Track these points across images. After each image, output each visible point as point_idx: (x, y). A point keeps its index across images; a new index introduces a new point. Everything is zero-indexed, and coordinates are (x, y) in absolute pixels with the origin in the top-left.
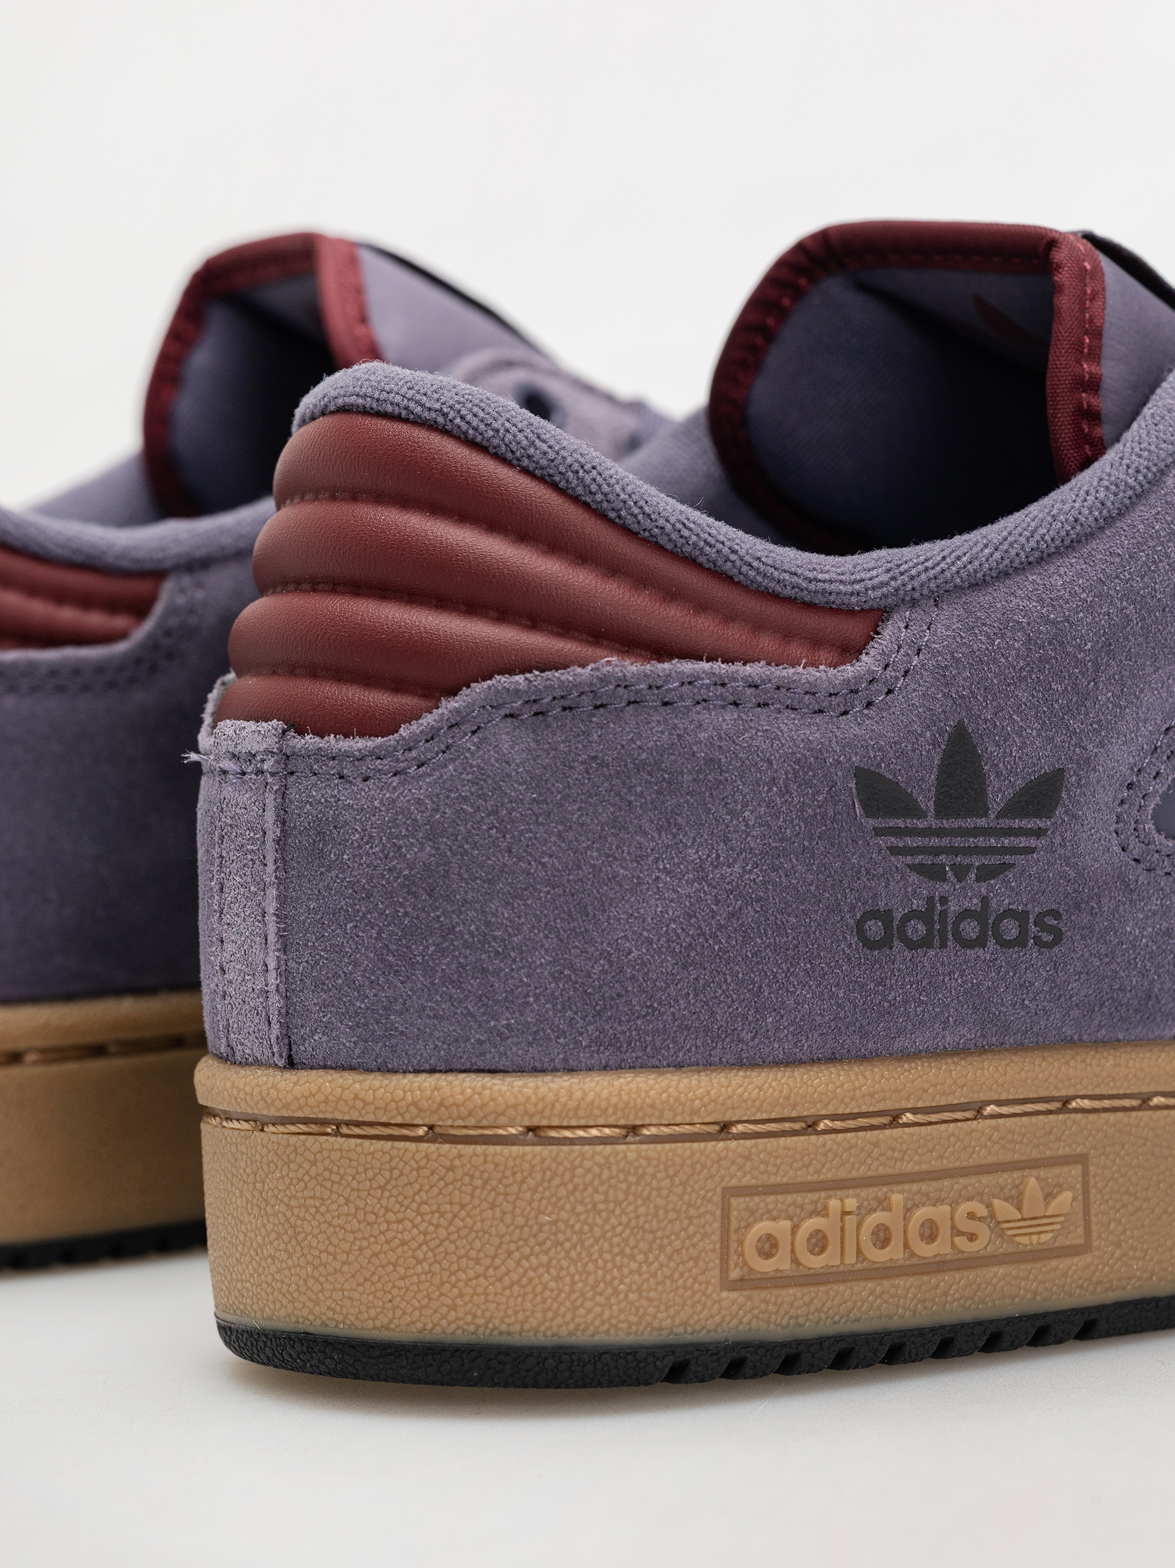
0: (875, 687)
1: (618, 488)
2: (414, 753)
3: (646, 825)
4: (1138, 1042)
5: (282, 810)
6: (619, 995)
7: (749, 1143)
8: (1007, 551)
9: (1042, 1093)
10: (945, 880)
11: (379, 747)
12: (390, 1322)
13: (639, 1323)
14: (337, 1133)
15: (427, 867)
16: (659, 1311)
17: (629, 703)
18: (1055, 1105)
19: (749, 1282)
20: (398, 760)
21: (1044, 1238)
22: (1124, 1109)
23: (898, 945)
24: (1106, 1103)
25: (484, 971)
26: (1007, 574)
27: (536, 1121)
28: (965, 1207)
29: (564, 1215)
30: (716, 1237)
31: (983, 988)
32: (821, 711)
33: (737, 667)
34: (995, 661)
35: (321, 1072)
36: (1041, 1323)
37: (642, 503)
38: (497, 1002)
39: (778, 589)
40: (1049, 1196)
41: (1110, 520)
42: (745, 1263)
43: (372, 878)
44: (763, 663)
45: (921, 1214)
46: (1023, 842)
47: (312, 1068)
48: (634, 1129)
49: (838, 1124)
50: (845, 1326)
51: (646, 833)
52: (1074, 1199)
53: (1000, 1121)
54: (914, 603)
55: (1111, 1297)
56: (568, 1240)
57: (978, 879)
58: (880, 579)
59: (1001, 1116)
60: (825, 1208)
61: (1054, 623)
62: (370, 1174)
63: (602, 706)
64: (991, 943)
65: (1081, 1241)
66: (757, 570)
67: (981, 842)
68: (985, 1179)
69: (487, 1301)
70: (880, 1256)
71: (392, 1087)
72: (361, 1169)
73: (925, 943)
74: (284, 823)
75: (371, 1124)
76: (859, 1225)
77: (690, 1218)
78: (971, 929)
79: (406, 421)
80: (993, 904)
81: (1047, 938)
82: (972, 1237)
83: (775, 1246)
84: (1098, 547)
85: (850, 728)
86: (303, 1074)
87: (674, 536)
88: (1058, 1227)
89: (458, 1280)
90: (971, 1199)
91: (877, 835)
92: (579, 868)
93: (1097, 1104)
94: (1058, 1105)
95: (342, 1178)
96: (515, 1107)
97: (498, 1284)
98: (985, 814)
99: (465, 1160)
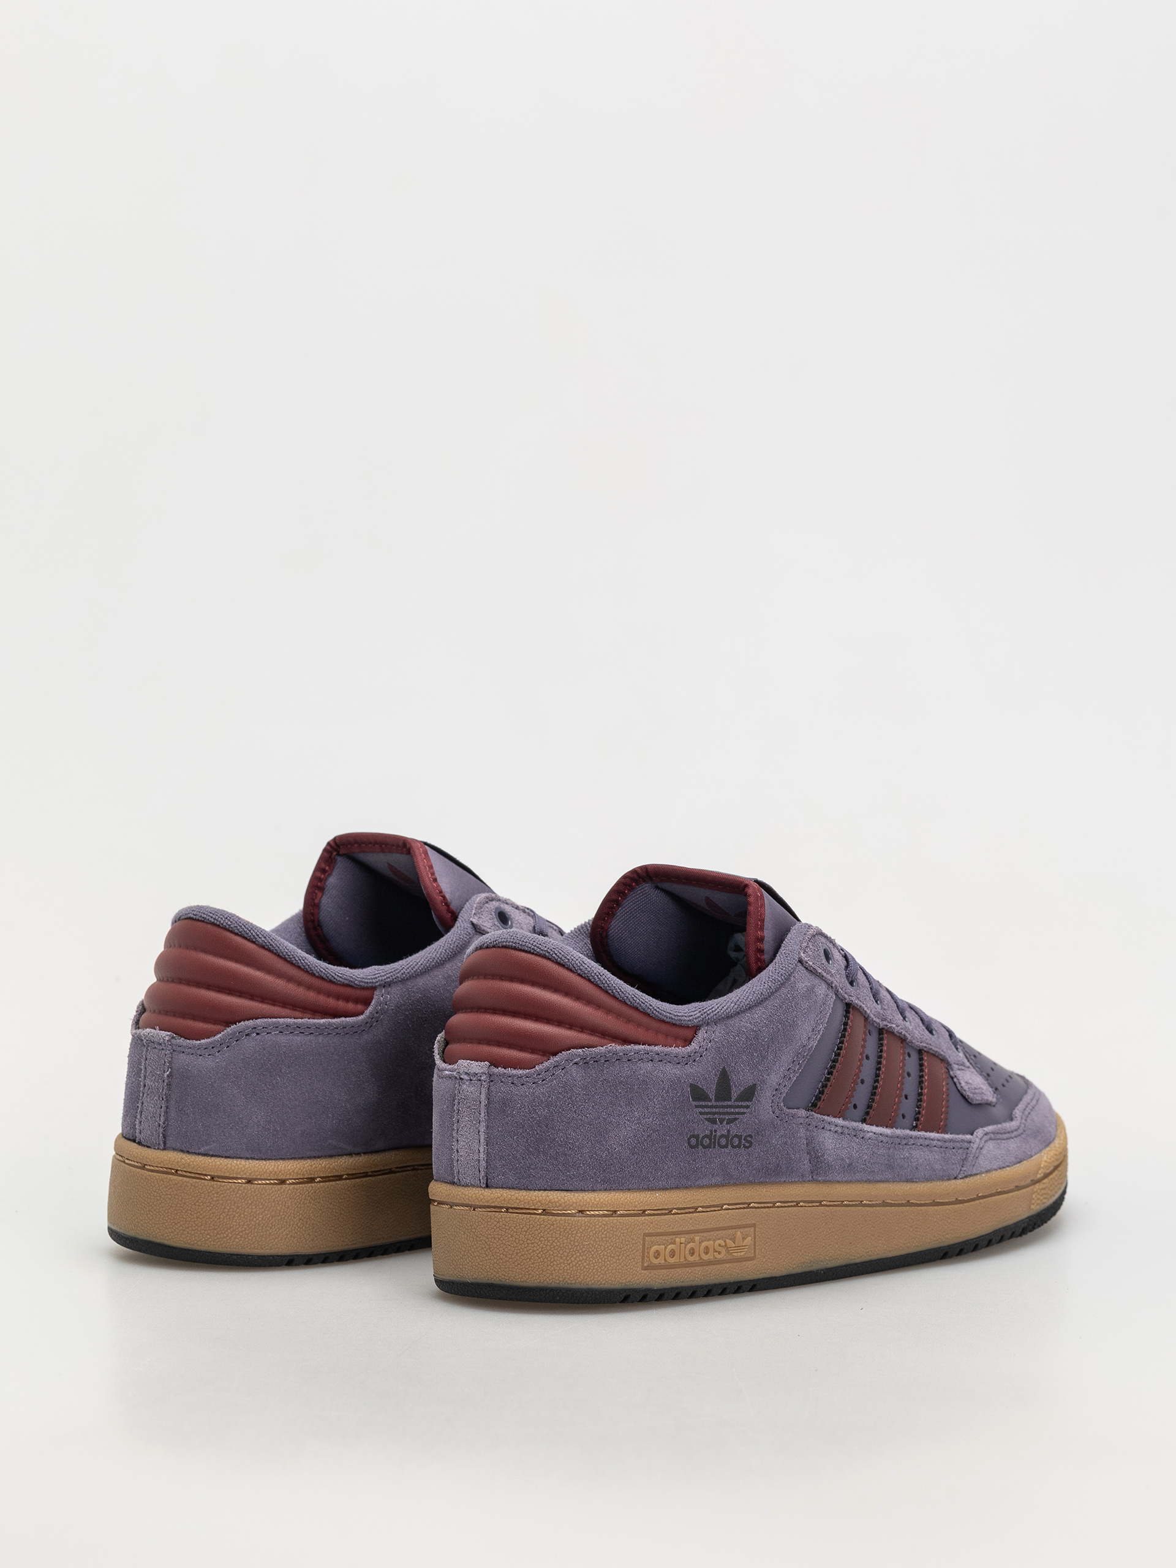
0: (696, 1054)
1: (612, 982)
2: (541, 1076)
3: (622, 1104)
4: (773, 1183)
5: (489, 1095)
6: (612, 1164)
7: (652, 1217)
8: (739, 1005)
9: (743, 1201)
10: (716, 1124)
11: (528, 1073)
12: (527, 1279)
13: (615, 1281)
14: (507, 1212)
15: (546, 1117)
16: (622, 1277)
17: (617, 1060)
18: (746, 1206)
19: (650, 1267)
20: (535, 1078)
21: (742, 1254)
22: (768, 1207)
23: (700, 1147)
24: (762, 1205)
25: (566, 1155)
26: (739, 1013)
27: (583, 1209)
28: (718, 1242)
29: (592, 1242)
30: (640, 1251)
31: (726, 1163)
32: (679, 1063)
33: (652, 1048)
34: (736, 1045)
35: (501, 1190)
36: (739, 1285)
37: (620, 988)
38: (569, 1166)
39: (665, 1018)
40: (744, 1239)
41: (772, 993)
42: (649, 1260)
43: (525, 1120)
44: (661, 1046)
45: (704, 1244)
46: (742, 1110)
47: (497, 1188)
48: (615, 1212)
49: (679, 1212)
50: (679, 1284)
51: (621, 1107)
52: (752, 1240)
53: (729, 1211)
54: (708, 1024)
55: (761, 1276)
56: (593, 1251)
57: (727, 1123)
58: (698, 1015)
59: (729, 1209)
60: (675, 1241)
61: (755, 1031)
62: (521, 1226)
63: (608, 1061)
64: (730, 1146)
65: (753, 1255)
66: (658, 1012)
67: (728, 1110)
68: (724, 1232)
69: (564, 1272)
70: (691, 1259)
71: (530, 1196)
72: (518, 1224)
73: (709, 1146)
74: (488, 1099)
75: (522, 1209)
76: (685, 1248)
77: (633, 1244)
78: (723, 1141)
79: (533, 954)
80: (731, 1132)
81: (747, 1145)
82: (719, 1253)
83: (659, 1254)
84: (769, 1003)
85: (688, 1069)
86: (494, 1190)
87: (631, 1000)
88: (746, 1250)
89: (554, 1264)
90: (719, 1239)
91: (696, 1108)
92: (599, 1118)
93: (759, 1205)
94: (747, 1205)
95: (510, 1227)
96: (576, 1203)
97: (568, 1266)
98: (730, 1099)
99: (558, 1222)
